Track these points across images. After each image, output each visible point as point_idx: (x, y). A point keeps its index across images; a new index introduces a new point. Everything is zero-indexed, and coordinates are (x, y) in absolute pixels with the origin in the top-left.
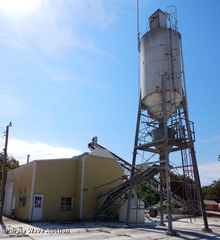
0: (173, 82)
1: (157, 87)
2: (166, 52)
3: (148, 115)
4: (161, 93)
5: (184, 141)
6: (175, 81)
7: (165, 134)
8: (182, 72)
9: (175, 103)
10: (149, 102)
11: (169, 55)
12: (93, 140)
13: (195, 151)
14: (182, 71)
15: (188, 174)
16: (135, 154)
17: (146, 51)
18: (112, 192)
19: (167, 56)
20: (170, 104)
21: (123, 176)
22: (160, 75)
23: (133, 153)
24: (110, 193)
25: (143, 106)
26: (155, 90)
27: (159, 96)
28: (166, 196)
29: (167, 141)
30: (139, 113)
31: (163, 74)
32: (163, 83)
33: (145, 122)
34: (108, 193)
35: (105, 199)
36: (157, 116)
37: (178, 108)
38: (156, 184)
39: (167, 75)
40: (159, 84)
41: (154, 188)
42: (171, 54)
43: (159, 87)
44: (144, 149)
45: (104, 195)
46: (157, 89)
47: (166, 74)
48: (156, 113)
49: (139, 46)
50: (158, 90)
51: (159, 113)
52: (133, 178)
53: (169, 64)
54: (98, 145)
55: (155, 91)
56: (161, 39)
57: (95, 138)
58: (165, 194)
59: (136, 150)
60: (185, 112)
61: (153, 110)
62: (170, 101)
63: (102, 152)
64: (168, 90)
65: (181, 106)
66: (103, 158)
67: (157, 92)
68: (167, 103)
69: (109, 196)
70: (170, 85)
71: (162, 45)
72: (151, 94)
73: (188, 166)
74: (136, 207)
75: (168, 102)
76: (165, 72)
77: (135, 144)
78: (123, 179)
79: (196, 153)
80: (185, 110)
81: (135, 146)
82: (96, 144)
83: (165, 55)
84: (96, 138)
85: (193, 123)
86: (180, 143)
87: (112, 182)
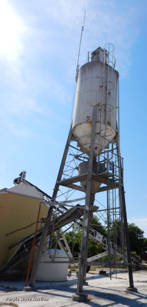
0: (105, 114)
1: (87, 117)
2: (101, 85)
3: (77, 148)
4: (91, 123)
5: (111, 178)
6: (107, 113)
7: (89, 168)
8: (117, 108)
9: (105, 136)
10: (79, 133)
11: (104, 88)
12: (21, 175)
13: (125, 191)
14: (117, 106)
15: (116, 217)
16: (56, 190)
17: (81, 81)
18: (28, 239)
19: (101, 88)
20: (100, 135)
21: (42, 218)
22: (92, 105)
23: (53, 189)
24: (25, 241)
25: (72, 136)
26: (86, 119)
27: (89, 126)
28: (105, 247)
29: (91, 175)
30: (67, 144)
31: (95, 105)
32: (94, 113)
33: (73, 155)
34: (23, 241)
35: (18, 249)
36: (86, 149)
37: (110, 143)
38: (94, 232)
39: (99, 107)
40: (90, 114)
41: (91, 237)
42: (106, 87)
43: (89, 117)
44: (68, 185)
45: (18, 244)
46: (87, 119)
47: (99, 105)
48: (85, 145)
49: (77, 77)
50: (89, 120)
51: (88, 146)
52: (48, 221)
53: (102, 96)
54: (26, 181)
55: (85, 121)
56: (97, 72)
57: (23, 173)
58: (104, 244)
59: (58, 186)
60: (118, 148)
61: (83, 141)
62: (100, 133)
63: (26, 189)
64: (99, 122)
65: (114, 141)
66: (26, 196)
67: (87, 122)
68: (96, 134)
69: (23, 245)
70: (101, 116)
71: (97, 77)
72: (80, 124)
73: (116, 208)
74: (50, 260)
75: (98, 134)
76: (98, 103)
77: (58, 179)
78: (41, 222)
79: (125, 194)
80: (117, 146)
81: (58, 181)
82: (23, 180)
83: (99, 87)
84: (25, 173)
85: (123, 159)
86: (107, 180)
87: (29, 227)
